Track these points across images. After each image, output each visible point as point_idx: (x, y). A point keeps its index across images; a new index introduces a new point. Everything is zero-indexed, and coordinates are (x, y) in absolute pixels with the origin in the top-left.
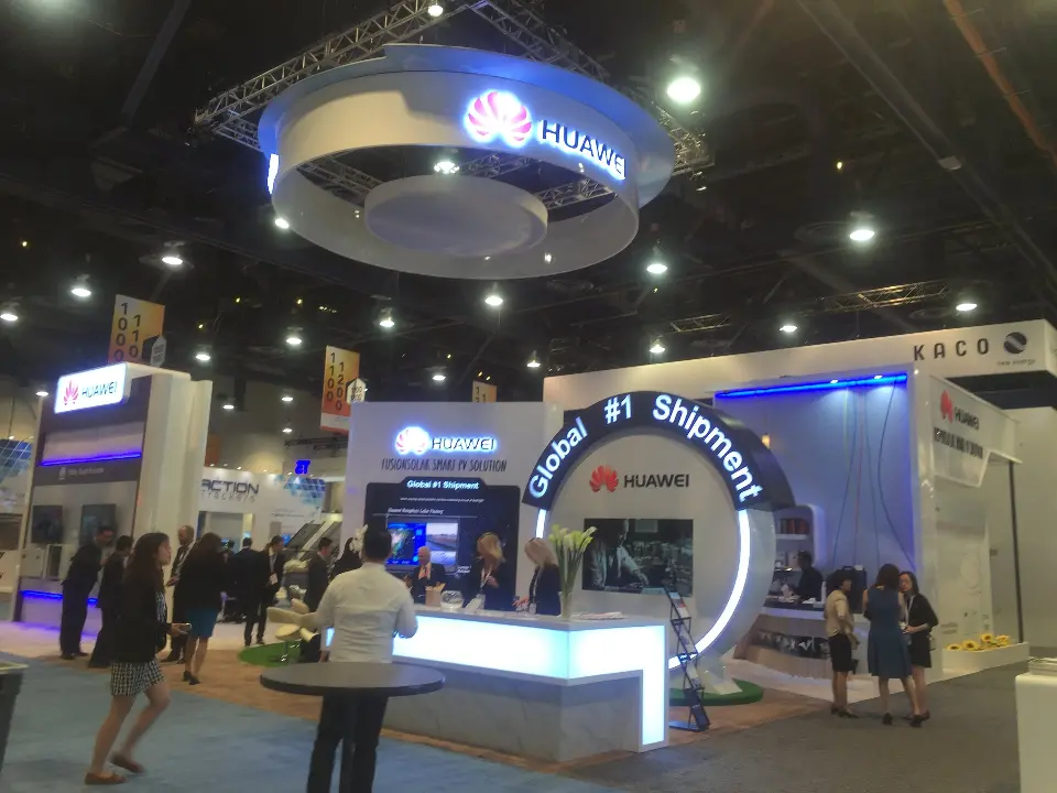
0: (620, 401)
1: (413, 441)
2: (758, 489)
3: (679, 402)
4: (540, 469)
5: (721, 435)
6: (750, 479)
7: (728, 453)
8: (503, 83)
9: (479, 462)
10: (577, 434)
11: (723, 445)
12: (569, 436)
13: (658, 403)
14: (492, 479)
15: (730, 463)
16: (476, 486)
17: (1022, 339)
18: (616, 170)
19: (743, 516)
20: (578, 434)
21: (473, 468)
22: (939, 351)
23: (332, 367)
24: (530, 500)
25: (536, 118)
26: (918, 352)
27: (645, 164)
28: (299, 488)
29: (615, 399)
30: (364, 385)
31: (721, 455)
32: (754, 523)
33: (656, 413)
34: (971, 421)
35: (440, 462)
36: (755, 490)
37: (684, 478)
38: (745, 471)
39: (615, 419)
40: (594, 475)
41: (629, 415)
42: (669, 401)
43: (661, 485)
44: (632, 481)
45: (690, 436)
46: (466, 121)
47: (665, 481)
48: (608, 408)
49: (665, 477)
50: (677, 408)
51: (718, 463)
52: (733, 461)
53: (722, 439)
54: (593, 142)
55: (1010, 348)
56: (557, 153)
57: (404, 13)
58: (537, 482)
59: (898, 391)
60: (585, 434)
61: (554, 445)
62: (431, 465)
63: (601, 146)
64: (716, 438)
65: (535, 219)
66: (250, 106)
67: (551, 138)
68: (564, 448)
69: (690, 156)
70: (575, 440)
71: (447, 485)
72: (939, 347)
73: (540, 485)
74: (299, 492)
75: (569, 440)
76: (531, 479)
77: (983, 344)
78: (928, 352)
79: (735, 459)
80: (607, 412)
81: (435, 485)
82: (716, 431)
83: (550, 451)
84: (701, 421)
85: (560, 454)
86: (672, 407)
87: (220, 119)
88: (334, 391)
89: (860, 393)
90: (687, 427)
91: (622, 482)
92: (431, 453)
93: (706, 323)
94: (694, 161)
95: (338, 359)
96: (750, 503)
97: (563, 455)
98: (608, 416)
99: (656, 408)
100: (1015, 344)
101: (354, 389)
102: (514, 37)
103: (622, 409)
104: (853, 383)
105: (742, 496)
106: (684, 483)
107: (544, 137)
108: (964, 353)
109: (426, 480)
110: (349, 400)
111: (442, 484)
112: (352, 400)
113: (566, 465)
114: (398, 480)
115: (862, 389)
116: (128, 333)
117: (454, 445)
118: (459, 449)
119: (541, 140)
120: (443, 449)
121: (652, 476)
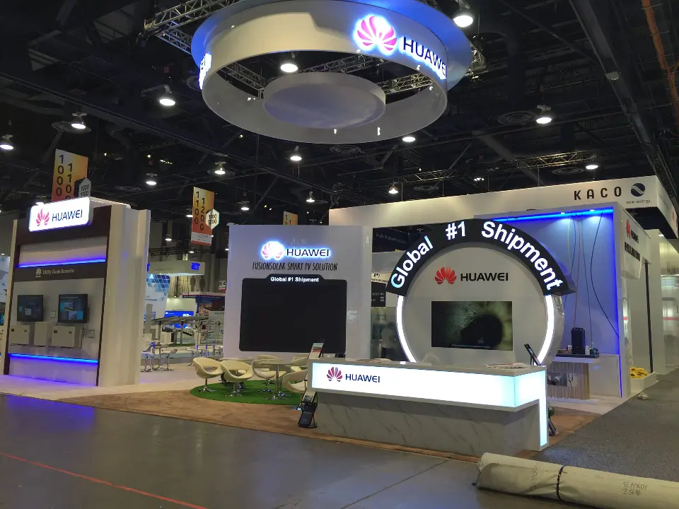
0: (456, 225)
1: (274, 251)
2: (560, 282)
3: (501, 226)
4: (398, 269)
5: (532, 247)
6: (554, 276)
7: (537, 259)
10: (425, 246)
11: (534, 254)
12: (419, 248)
13: (485, 227)
14: (329, 275)
15: (539, 265)
16: (317, 280)
17: (642, 187)
18: (441, 73)
19: (549, 299)
21: (315, 268)
22: (590, 194)
23: (197, 201)
25: (399, 35)
26: (576, 195)
28: (153, 282)
29: (453, 224)
30: (218, 214)
31: (532, 260)
32: (557, 304)
33: (483, 233)
34: (635, 238)
35: (292, 265)
36: (558, 283)
37: (505, 275)
38: (550, 270)
39: (454, 237)
40: (438, 273)
41: (463, 234)
42: (493, 225)
43: (488, 280)
44: (466, 277)
45: (509, 248)
46: (355, 35)
47: (491, 277)
48: (448, 230)
49: (491, 274)
50: (499, 230)
51: (531, 266)
52: (541, 264)
53: (533, 249)
54: (431, 53)
55: (634, 193)
56: (410, 59)
60: (431, 247)
61: (409, 253)
62: (286, 267)
63: (435, 56)
64: (529, 249)
65: (379, 101)
66: (187, 19)
67: (408, 49)
68: (416, 256)
70: (424, 250)
71: (297, 279)
72: (590, 192)
73: (399, 280)
74: (153, 284)
76: (392, 276)
77: (618, 190)
78: (583, 195)
79: (543, 263)
80: (447, 233)
81: (289, 279)
82: (528, 245)
83: (406, 257)
84: (517, 238)
85: (413, 259)
86: (495, 229)
87: (163, 27)
88: (199, 217)
89: (578, 221)
90: (507, 242)
91: (459, 277)
92: (285, 258)
93: (438, 175)
95: (201, 196)
96: (554, 291)
97: (415, 260)
98: (449, 235)
99: (484, 230)
100: (638, 191)
101: (211, 216)
103: (459, 230)
104: (574, 214)
105: (549, 287)
106: (505, 278)
107: (404, 49)
109: (283, 276)
110: (207, 223)
111: (294, 279)
112: (210, 223)
113: (418, 267)
114: (264, 277)
115: (579, 217)
116: (65, 176)
117: (301, 254)
118: (305, 256)
119: (402, 50)
120: (294, 256)
121: (481, 274)
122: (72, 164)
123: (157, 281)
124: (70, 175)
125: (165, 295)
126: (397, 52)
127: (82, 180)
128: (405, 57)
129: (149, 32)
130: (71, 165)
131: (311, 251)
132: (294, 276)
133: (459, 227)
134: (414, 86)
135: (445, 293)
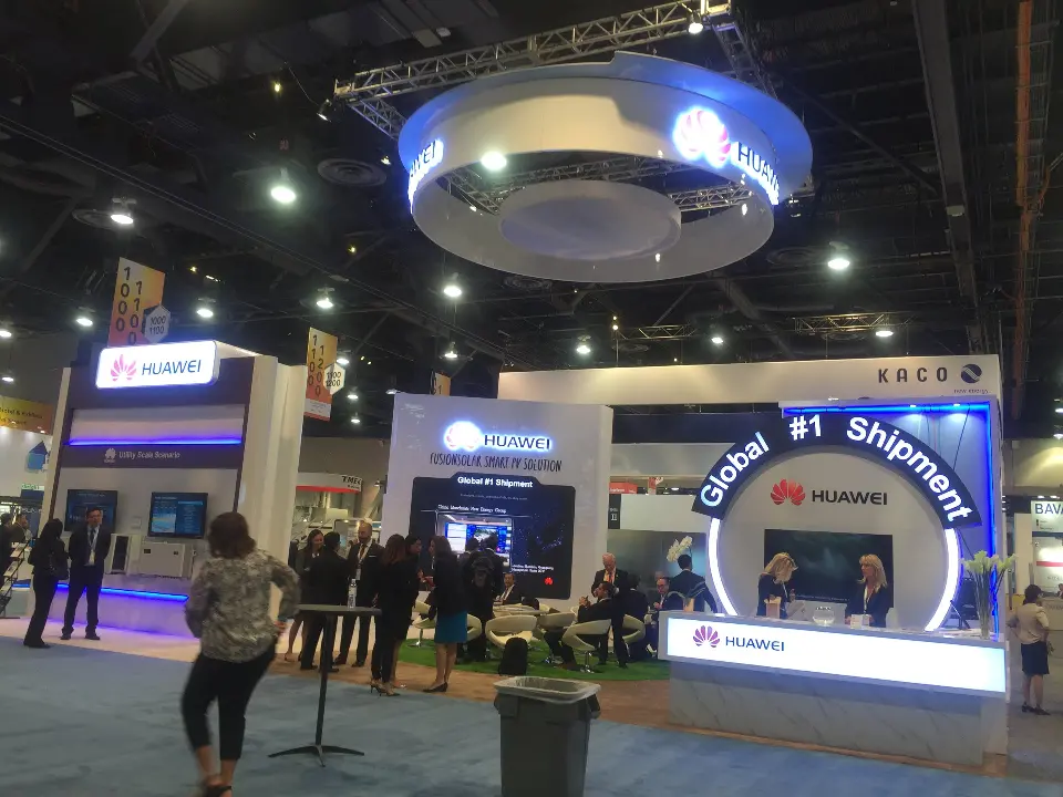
0: (807, 419)
1: (464, 436)
2: (969, 510)
3: (877, 425)
4: (712, 478)
5: (926, 459)
6: (958, 501)
7: (935, 475)
8: (707, 101)
9: (532, 461)
10: (756, 447)
11: (928, 468)
12: (747, 449)
13: (853, 425)
14: (546, 478)
15: (936, 485)
16: (530, 484)
17: (978, 371)
18: (774, 196)
19: (950, 534)
20: (758, 448)
21: (527, 467)
22: (902, 375)
23: (314, 350)
24: (700, 507)
25: (733, 139)
26: (882, 376)
29: (802, 418)
31: (926, 477)
33: (850, 434)
35: (492, 459)
36: (965, 512)
37: (882, 496)
38: (953, 493)
39: (802, 437)
40: (776, 488)
41: (818, 433)
42: (865, 423)
43: (855, 501)
44: (822, 496)
45: (890, 457)
47: (859, 498)
48: (794, 425)
49: (859, 494)
50: (875, 431)
51: (923, 486)
52: (939, 483)
53: (927, 462)
54: (769, 167)
55: (966, 378)
56: (746, 177)
58: (710, 491)
60: (766, 449)
61: (730, 456)
62: (482, 461)
63: (772, 171)
67: (743, 160)
68: (741, 461)
70: (755, 453)
71: (499, 482)
72: (902, 372)
73: (713, 494)
75: (747, 453)
76: (702, 489)
77: (942, 371)
78: (892, 376)
79: (942, 482)
80: (792, 429)
81: (487, 481)
82: (919, 455)
83: (725, 462)
84: (902, 444)
85: (737, 466)
86: (868, 430)
90: (887, 448)
91: (809, 497)
92: (481, 450)
93: (673, 332)
95: (319, 343)
96: (959, 523)
97: (740, 467)
98: (795, 433)
99: (851, 429)
100: (971, 375)
103: (811, 427)
105: (951, 517)
106: (882, 501)
107: (739, 159)
108: (925, 379)
109: (477, 476)
110: (325, 384)
111: (494, 482)
112: (329, 386)
113: (744, 477)
114: (449, 476)
115: (935, 414)
116: (130, 300)
117: (506, 443)
118: (513, 447)
120: (496, 446)
121: (844, 493)
122: (142, 282)
124: (138, 300)
129: (343, 100)
130: (140, 283)
131: (523, 439)
132: (495, 477)
133: (811, 422)
134: (700, 207)
135: (787, 518)
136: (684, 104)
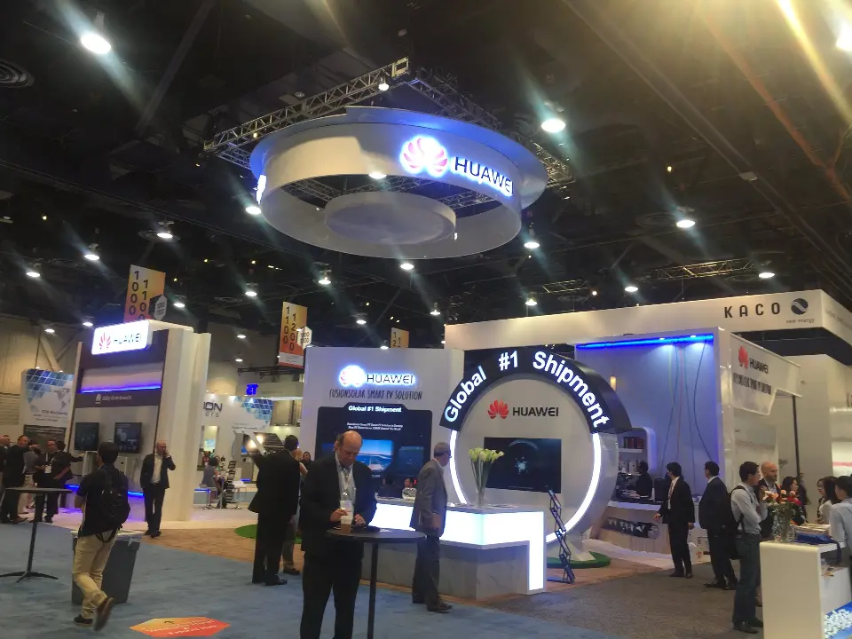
0: (509, 355)
1: (353, 376)
2: (607, 419)
3: (551, 357)
4: (452, 401)
5: (581, 381)
6: (600, 412)
7: (586, 393)
8: (427, 131)
9: (401, 393)
11: (582, 388)
12: (473, 378)
13: (537, 357)
14: (412, 405)
15: (587, 401)
16: (399, 410)
17: (804, 304)
18: (506, 190)
19: (596, 437)
20: (479, 378)
21: (397, 397)
22: (744, 311)
23: (287, 318)
24: (444, 423)
25: (451, 154)
26: (727, 312)
27: (526, 182)
28: (253, 407)
29: (506, 353)
30: (310, 331)
31: (580, 395)
32: (604, 442)
33: (535, 364)
34: (762, 367)
35: (373, 392)
36: (604, 420)
37: (555, 410)
38: (597, 406)
39: (506, 368)
40: (491, 407)
41: (516, 365)
42: (544, 356)
43: (539, 415)
44: (518, 412)
45: (559, 381)
46: (402, 158)
47: (541, 412)
48: (501, 359)
49: (542, 409)
50: (550, 361)
51: (578, 400)
52: (589, 399)
53: (581, 383)
54: (490, 171)
55: (796, 310)
56: (465, 180)
57: (359, 85)
58: (450, 411)
59: (707, 346)
60: (485, 378)
61: (462, 384)
62: (366, 393)
63: (495, 174)
64: (577, 383)
65: (447, 221)
66: (244, 141)
67: (461, 169)
68: (469, 387)
69: (558, 176)
70: (477, 381)
71: (378, 409)
72: (743, 309)
73: (452, 413)
74: (253, 410)
75: (473, 382)
76: (446, 409)
77: (775, 306)
78: (735, 312)
79: (590, 398)
80: (500, 363)
81: (369, 410)
82: (577, 378)
83: (459, 389)
84: (567, 370)
85: (467, 390)
86: (546, 360)
87: (223, 148)
88: (289, 335)
89: (681, 348)
91: (511, 412)
92: (365, 385)
93: (569, 286)
94: (560, 179)
95: (292, 312)
96: (601, 429)
97: (469, 392)
98: (501, 365)
99: (535, 360)
100: (800, 308)
101: (303, 335)
102: (437, 101)
103: (511, 360)
104: (676, 340)
105: (596, 424)
106: (555, 414)
107: (456, 169)
109: (362, 405)
110: (299, 342)
111: (374, 409)
112: (302, 342)
113: (473, 398)
114: (342, 405)
115: (682, 345)
116: (139, 293)
117: (383, 380)
118: (387, 383)
119: (454, 171)
120: (375, 383)
121: (532, 408)
122: (148, 280)
123: (257, 406)
124: (145, 293)
125: (267, 422)
126: (449, 174)
127: (159, 296)
128: (458, 178)
129: (211, 153)
130: (146, 281)
132: (375, 405)
133: (511, 357)
135: (497, 429)
136: (408, 135)
